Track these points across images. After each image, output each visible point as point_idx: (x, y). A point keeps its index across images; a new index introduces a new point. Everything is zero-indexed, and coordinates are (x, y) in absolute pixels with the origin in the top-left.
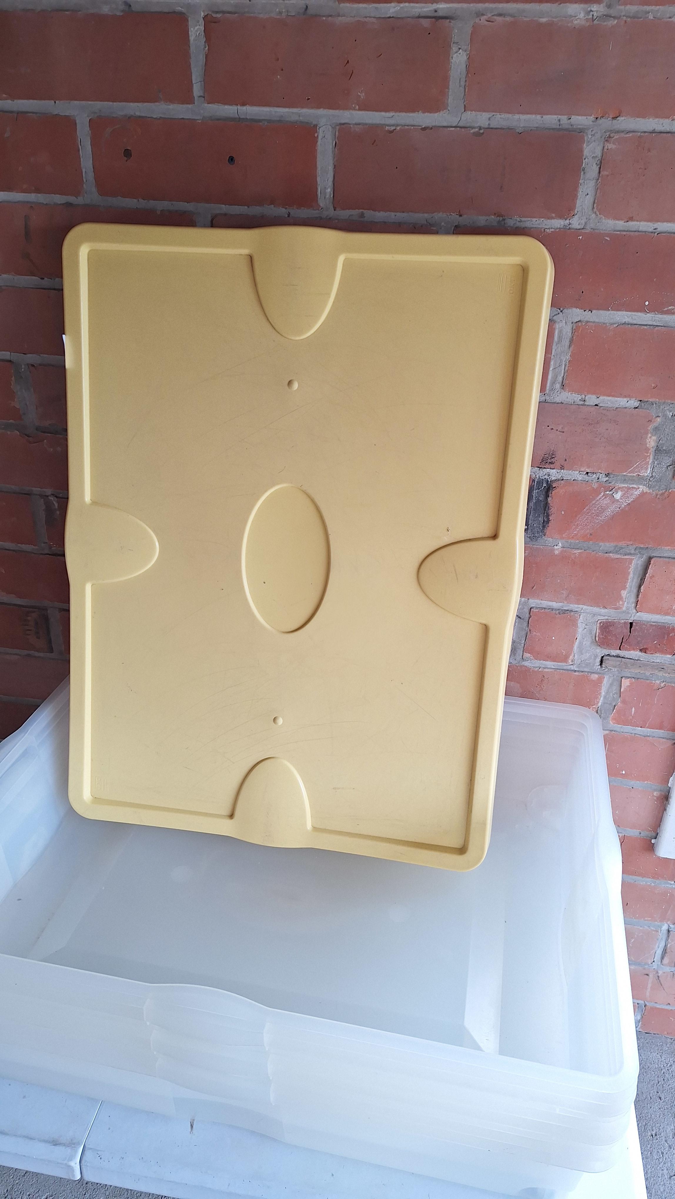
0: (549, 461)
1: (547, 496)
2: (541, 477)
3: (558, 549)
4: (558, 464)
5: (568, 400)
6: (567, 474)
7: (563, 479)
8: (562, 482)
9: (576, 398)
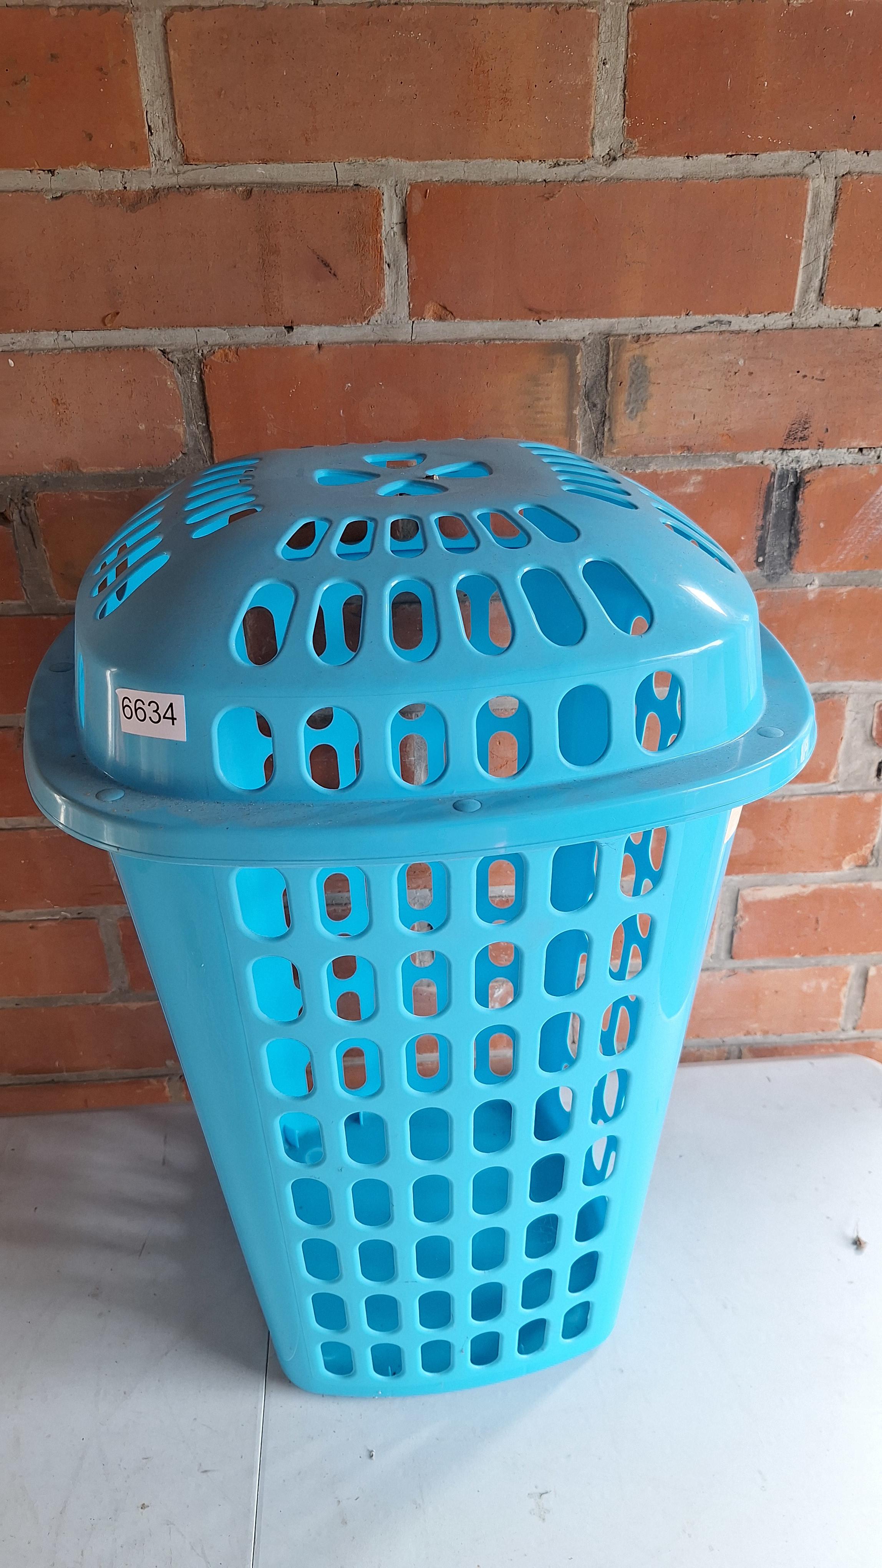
0: (800, 435)
1: (795, 498)
2: (784, 467)
3: (813, 591)
4: (814, 439)
5: (830, 321)
6: (830, 456)
7: (821, 466)
8: (821, 470)
9: (844, 315)
